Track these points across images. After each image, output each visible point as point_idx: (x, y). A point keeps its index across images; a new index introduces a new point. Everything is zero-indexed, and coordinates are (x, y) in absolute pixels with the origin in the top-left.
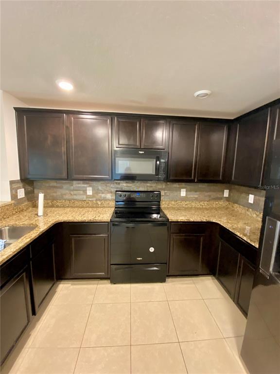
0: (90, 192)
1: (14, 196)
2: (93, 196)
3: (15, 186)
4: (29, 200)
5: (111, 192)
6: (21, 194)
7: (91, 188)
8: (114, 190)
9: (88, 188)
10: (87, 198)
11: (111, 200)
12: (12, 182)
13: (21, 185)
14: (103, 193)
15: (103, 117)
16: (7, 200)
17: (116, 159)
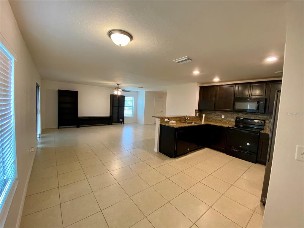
0: (223, 117)
1: (196, 115)
2: (225, 119)
3: (196, 111)
6: (198, 114)
7: (224, 115)
8: (235, 117)
10: (222, 119)
11: (233, 122)
13: (198, 111)
14: (230, 118)
15: (232, 86)
16: (194, 115)
17: (235, 102)
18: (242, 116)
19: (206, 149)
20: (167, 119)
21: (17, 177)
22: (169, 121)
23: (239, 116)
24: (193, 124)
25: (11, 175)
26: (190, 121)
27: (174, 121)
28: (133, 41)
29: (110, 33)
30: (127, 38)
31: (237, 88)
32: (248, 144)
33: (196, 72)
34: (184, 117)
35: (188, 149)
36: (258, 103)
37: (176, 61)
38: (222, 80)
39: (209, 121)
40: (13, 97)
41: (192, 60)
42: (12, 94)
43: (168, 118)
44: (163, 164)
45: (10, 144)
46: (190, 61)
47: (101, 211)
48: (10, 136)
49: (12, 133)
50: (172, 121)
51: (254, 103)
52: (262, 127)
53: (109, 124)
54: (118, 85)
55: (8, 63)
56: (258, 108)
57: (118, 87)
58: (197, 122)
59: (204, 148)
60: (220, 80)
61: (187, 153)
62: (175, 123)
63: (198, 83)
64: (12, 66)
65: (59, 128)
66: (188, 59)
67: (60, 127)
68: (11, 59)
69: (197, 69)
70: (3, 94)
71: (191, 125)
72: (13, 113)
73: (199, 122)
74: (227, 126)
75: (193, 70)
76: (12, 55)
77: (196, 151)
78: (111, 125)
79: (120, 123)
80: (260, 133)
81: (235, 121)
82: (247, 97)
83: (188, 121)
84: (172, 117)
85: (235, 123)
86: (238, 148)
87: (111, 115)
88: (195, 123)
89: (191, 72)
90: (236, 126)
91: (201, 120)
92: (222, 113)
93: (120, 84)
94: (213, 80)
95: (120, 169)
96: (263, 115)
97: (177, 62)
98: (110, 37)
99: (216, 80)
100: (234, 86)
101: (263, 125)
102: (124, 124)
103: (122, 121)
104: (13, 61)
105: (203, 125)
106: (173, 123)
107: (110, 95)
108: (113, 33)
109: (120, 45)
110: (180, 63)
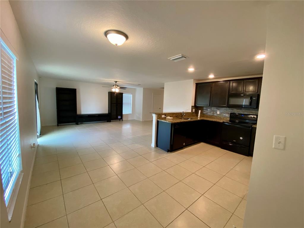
0: (218, 113)
1: (192, 111)
2: (220, 115)
3: (193, 108)
4: (196, 113)
5: (229, 113)
6: (194, 110)
7: (219, 111)
8: (230, 113)
9: (218, 111)
10: (217, 115)
11: (228, 117)
12: (192, 106)
13: (194, 108)
14: (224, 114)
15: (226, 82)
16: (190, 111)
17: (230, 98)
18: (236, 111)
19: (202, 144)
20: (164, 116)
21: (22, 170)
22: (166, 118)
23: (233, 111)
24: (189, 120)
25: (17, 167)
26: (186, 117)
27: (170, 117)
28: (128, 41)
29: (106, 33)
30: (123, 38)
31: (231, 84)
32: (241, 138)
33: (191, 69)
34: (180, 113)
35: (184, 144)
36: (250, 99)
37: (170, 58)
38: (216, 77)
39: (205, 117)
40: (16, 95)
41: (186, 58)
42: (16, 92)
43: (165, 114)
44: (160, 158)
45: (15, 139)
46: (184, 58)
47: (101, 199)
48: (15, 131)
49: (17, 129)
50: (169, 117)
51: (248, 99)
52: (255, 122)
53: (108, 121)
54: (116, 82)
55: (11, 63)
56: (251, 103)
57: (116, 85)
58: (193, 118)
59: (200, 143)
60: (215, 77)
61: (184, 147)
62: (172, 119)
63: (194, 79)
64: (14, 65)
65: (58, 126)
66: (182, 57)
67: (59, 124)
68: (13, 59)
69: (191, 66)
70: (9, 92)
71: (187, 120)
72: (16, 110)
73: (195, 118)
74: (222, 121)
75: (188, 68)
76: (14, 56)
77: (192, 146)
78: (110, 122)
79: (119, 120)
80: (252, 127)
81: (229, 116)
82: (241, 93)
83: (184, 117)
84: (169, 113)
85: (229, 118)
86: (232, 142)
87: (110, 112)
88: (191, 119)
89: (186, 69)
90: (230, 121)
91: (197, 116)
92: (218, 109)
93: (118, 82)
94: (208, 76)
95: (119, 163)
96: (256, 110)
97: (172, 60)
98: (106, 36)
99: (211, 76)
100: (229, 82)
101: (256, 120)
102: (123, 121)
103: (120, 118)
104: (15, 61)
105: (199, 121)
106: (169, 119)
107: (108, 92)
108: (109, 34)
109: (117, 44)
110: (175, 61)
